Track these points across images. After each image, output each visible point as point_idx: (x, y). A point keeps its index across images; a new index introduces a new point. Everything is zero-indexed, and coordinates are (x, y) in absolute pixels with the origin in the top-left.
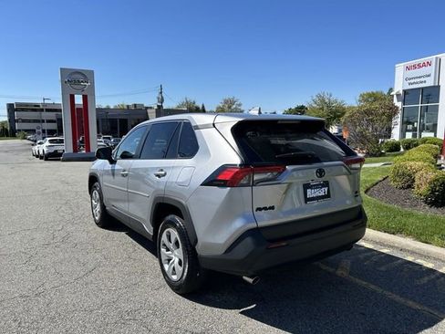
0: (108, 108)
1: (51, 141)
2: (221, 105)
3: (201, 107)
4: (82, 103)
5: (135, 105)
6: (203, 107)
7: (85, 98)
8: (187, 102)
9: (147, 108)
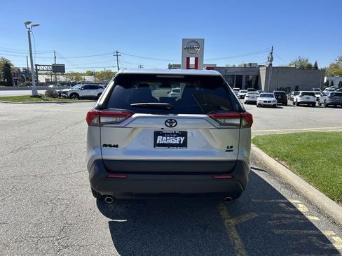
0: (234, 67)
1: (174, 91)
2: (335, 62)
3: (313, 65)
4: (194, 63)
5: (250, 64)
6: (316, 64)
7: (196, 60)
8: (300, 61)
9: (260, 66)
